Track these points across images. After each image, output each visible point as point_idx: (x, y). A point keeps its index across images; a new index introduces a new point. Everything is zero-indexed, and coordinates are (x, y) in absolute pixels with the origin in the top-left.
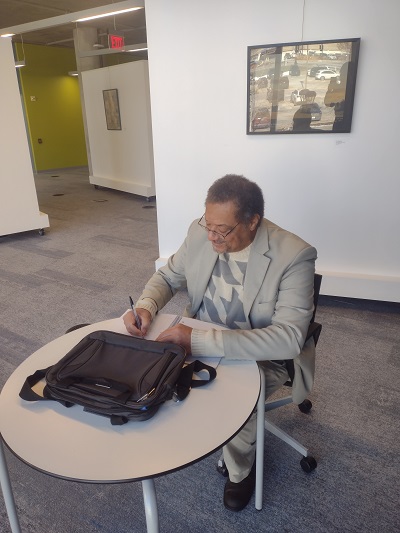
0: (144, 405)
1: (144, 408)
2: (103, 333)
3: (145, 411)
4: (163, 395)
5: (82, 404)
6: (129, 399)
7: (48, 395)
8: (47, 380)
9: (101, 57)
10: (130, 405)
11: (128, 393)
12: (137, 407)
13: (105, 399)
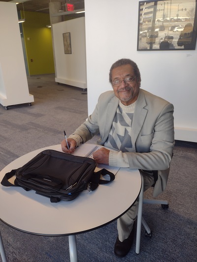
0: (70, 192)
1: (70, 194)
2: (50, 151)
3: (70, 195)
4: (81, 187)
5: (34, 189)
6: (61, 188)
7: (17, 184)
8: (17, 176)
9: (62, 16)
10: (62, 191)
11: (61, 185)
12: (65, 192)
13: (47, 187)
